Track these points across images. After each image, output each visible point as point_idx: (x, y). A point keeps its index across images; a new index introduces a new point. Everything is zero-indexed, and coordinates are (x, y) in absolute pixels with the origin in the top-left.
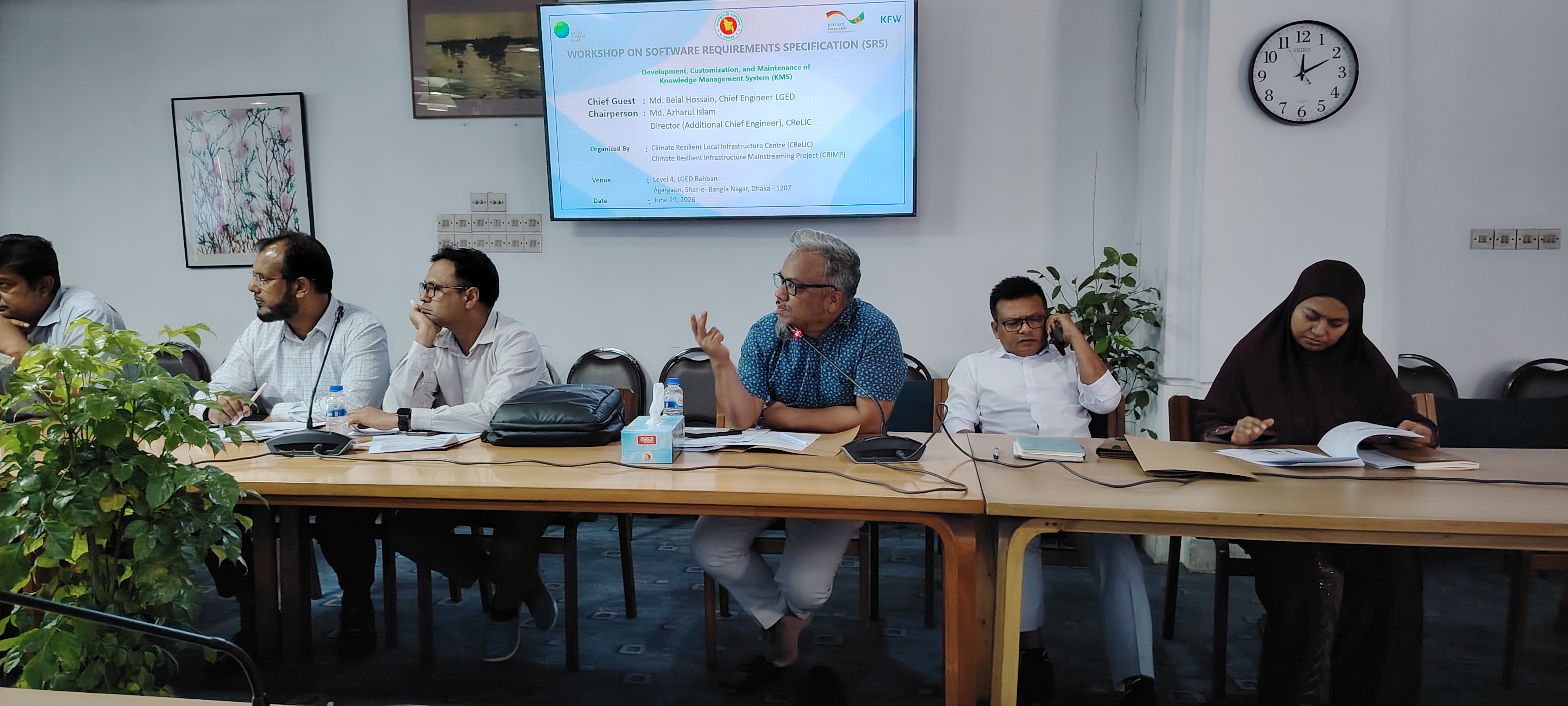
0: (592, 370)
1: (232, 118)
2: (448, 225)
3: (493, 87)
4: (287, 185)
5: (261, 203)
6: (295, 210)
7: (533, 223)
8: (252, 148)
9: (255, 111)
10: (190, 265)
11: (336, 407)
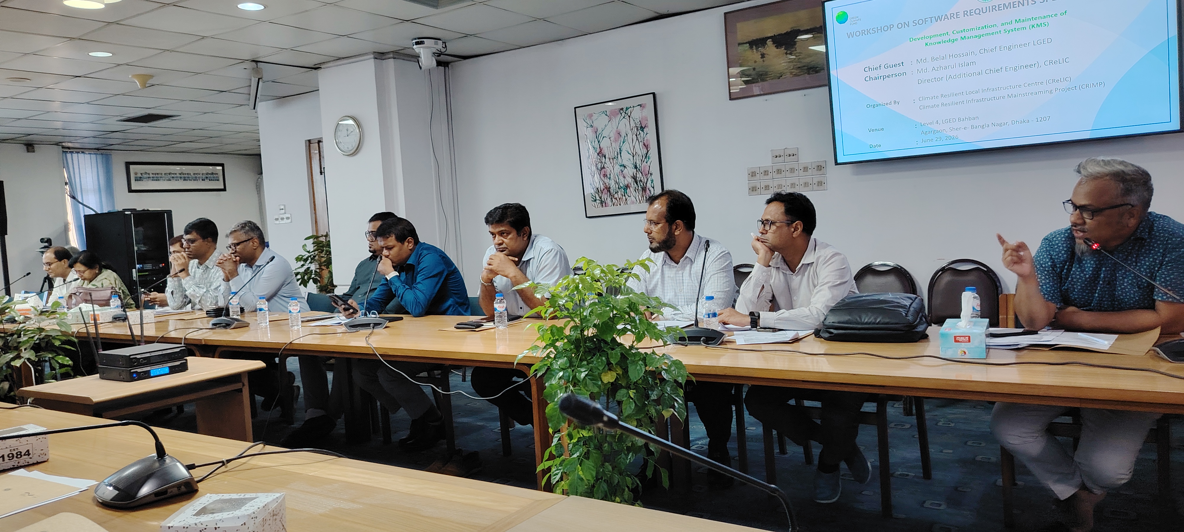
0: (869, 280)
1: (611, 115)
2: (755, 175)
3: (787, 69)
4: (646, 156)
5: (630, 171)
6: (651, 174)
7: (820, 168)
8: (623, 134)
9: (625, 109)
10: (588, 216)
11: (710, 311)
